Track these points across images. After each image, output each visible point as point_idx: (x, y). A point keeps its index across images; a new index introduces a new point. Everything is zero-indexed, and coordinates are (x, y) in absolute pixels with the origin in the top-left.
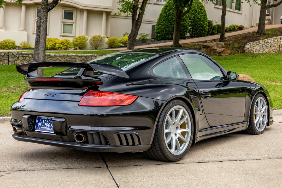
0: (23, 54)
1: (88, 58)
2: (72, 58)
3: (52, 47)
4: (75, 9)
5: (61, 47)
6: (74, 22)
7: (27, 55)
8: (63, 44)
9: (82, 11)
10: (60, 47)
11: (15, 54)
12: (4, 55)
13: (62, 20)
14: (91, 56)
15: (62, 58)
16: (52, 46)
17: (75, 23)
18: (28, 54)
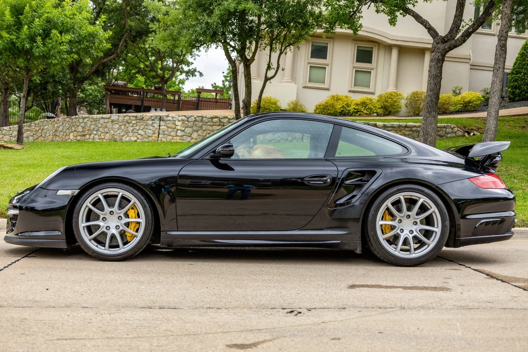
1: (439, 131)
2: (413, 131)
3: (342, 111)
4: (377, 45)
5: (362, 112)
6: (374, 67)
8: (366, 107)
9: (389, 47)
10: (359, 111)
13: (353, 63)
14: (444, 127)
15: (395, 131)
16: (342, 109)
17: (375, 70)
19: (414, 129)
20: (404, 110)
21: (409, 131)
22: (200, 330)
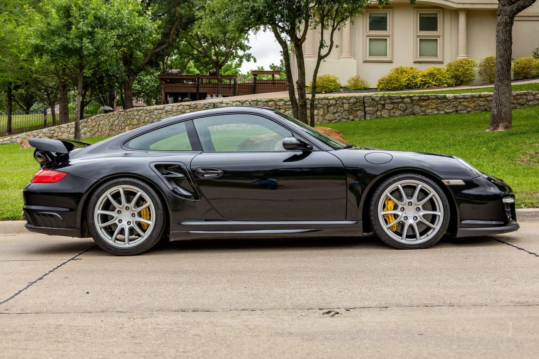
0: (393, 98)
1: (519, 99)
2: (489, 101)
4: (441, 10)
5: (430, 83)
6: (440, 34)
7: (400, 100)
8: (434, 78)
11: (377, 98)
12: (356, 102)
13: (417, 32)
14: (525, 94)
15: (468, 102)
16: (407, 82)
17: (441, 37)
18: (403, 98)
19: (489, 98)
20: (477, 77)
21: (484, 101)
22: (229, 334)
